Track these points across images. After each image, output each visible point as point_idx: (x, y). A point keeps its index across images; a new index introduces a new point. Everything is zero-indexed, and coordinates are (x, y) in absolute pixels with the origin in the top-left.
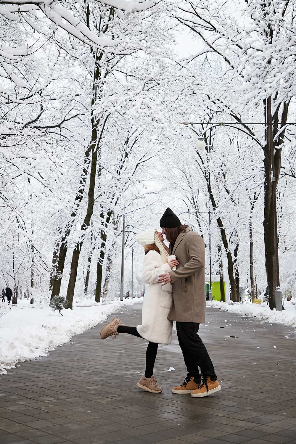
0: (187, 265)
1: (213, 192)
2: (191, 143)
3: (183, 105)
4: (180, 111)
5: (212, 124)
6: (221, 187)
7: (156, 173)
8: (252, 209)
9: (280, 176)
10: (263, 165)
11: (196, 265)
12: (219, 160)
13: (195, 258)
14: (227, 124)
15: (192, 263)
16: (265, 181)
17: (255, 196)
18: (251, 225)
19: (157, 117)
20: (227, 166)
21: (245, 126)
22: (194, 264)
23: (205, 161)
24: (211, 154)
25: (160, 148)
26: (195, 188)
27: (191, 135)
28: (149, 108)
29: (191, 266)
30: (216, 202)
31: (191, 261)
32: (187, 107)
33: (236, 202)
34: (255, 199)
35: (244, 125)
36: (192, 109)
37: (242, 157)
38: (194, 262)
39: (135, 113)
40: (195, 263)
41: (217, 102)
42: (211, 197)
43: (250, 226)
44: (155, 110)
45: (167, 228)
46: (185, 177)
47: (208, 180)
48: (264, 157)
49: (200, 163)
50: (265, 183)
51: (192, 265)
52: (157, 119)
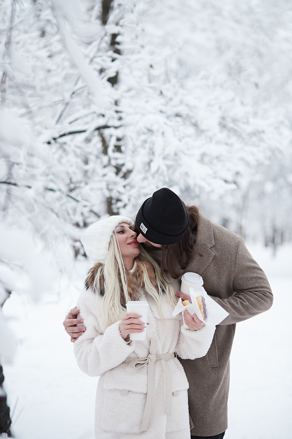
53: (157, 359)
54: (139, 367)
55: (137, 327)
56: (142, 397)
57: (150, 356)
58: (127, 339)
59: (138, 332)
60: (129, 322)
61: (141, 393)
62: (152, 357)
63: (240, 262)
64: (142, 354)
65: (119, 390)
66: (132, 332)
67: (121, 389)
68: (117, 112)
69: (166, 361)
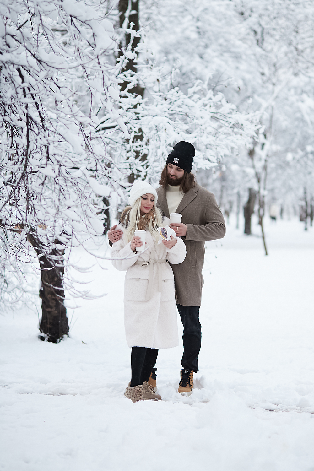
53: (155, 262)
54: (145, 266)
55: (138, 244)
56: (146, 281)
57: (150, 260)
58: (135, 251)
59: (139, 246)
60: (134, 241)
61: (146, 280)
62: (152, 261)
63: (211, 202)
64: (146, 259)
65: (134, 278)
66: (137, 246)
67: (135, 278)
68: (136, 113)
69: (161, 263)
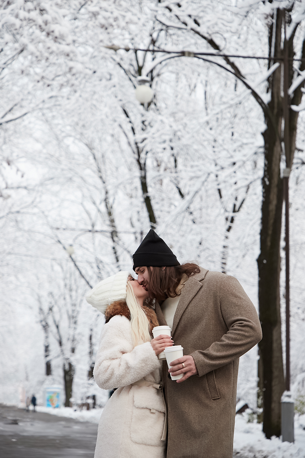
0: (228, 338)
1: (151, 191)
2: (113, 89)
3: (109, 9)
4: (103, 21)
5: (169, 53)
6: (166, 181)
7: (33, 146)
8: (229, 229)
9: (294, 167)
10: (261, 141)
11: (247, 337)
12: (168, 128)
13: (245, 323)
14: (195, 55)
15: (239, 334)
16: (265, 176)
17: (235, 206)
18: (224, 264)
19: (57, 29)
20: (184, 141)
21: (228, 62)
22: (244, 335)
23: (138, 126)
24: (150, 115)
25: (46, 96)
26: (111, 181)
27: (114, 73)
28: (42, 11)
29: (238, 340)
30: (157, 214)
31: (235, 330)
32: (116, 14)
33: (196, 214)
34: (234, 211)
35: (226, 58)
36: (127, 19)
37: (213, 124)
38: (242, 330)
39: (13, 20)
40: (246, 334)
41: (175, 8)
42: (147, 201)
43: (224, 266)
44: (54, 15)
45: (152, 268)
46: (91, 158)
47: (142, 167)
48: (263, 127)
49: (127, 132)
50: (263, 179)
51: (238, 337)
52: (57, 34)
